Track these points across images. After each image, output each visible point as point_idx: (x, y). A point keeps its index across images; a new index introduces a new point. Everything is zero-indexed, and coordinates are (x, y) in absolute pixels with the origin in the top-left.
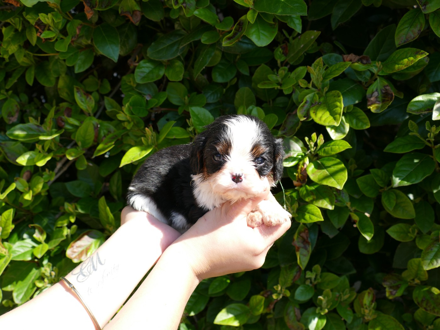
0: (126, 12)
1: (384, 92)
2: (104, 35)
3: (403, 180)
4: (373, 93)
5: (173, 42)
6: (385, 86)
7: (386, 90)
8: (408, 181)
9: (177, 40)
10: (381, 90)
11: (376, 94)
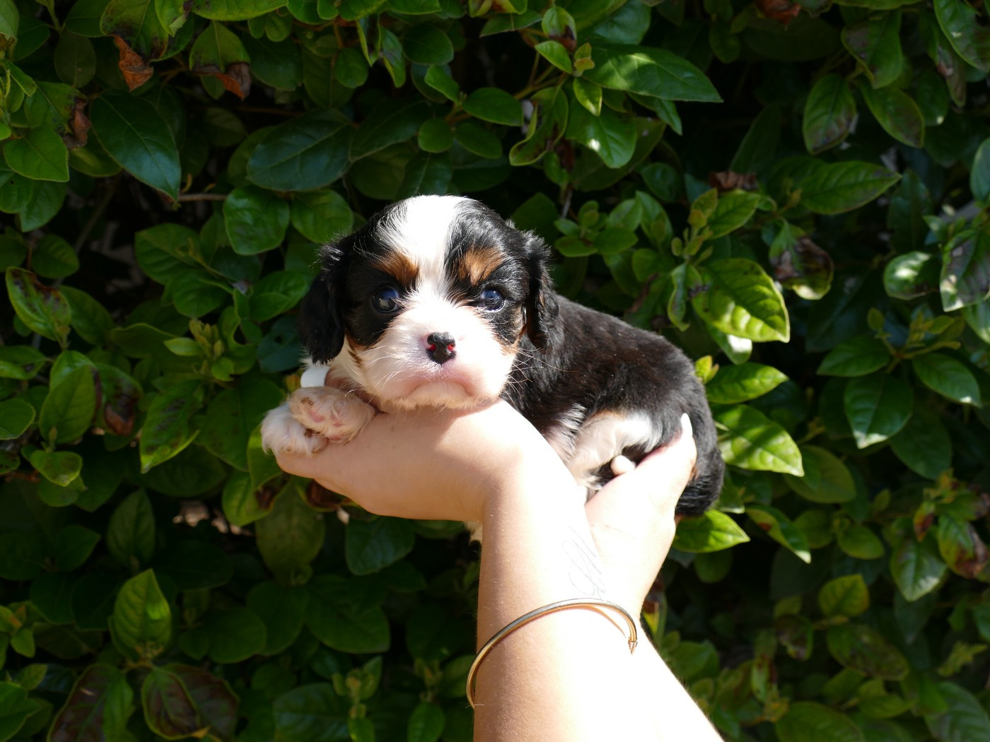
0: (206, 65)
1: (800, 250)
2: (129, 124)
3: (870, 431)
4: (781, 254)
5: (316, 142)
6: (800, 239)
7: (804, 246)
8: (881, 433)
9: (325, 137)
10: (795, 247)
11: (787, 256)
